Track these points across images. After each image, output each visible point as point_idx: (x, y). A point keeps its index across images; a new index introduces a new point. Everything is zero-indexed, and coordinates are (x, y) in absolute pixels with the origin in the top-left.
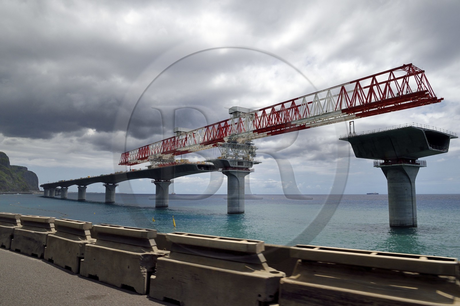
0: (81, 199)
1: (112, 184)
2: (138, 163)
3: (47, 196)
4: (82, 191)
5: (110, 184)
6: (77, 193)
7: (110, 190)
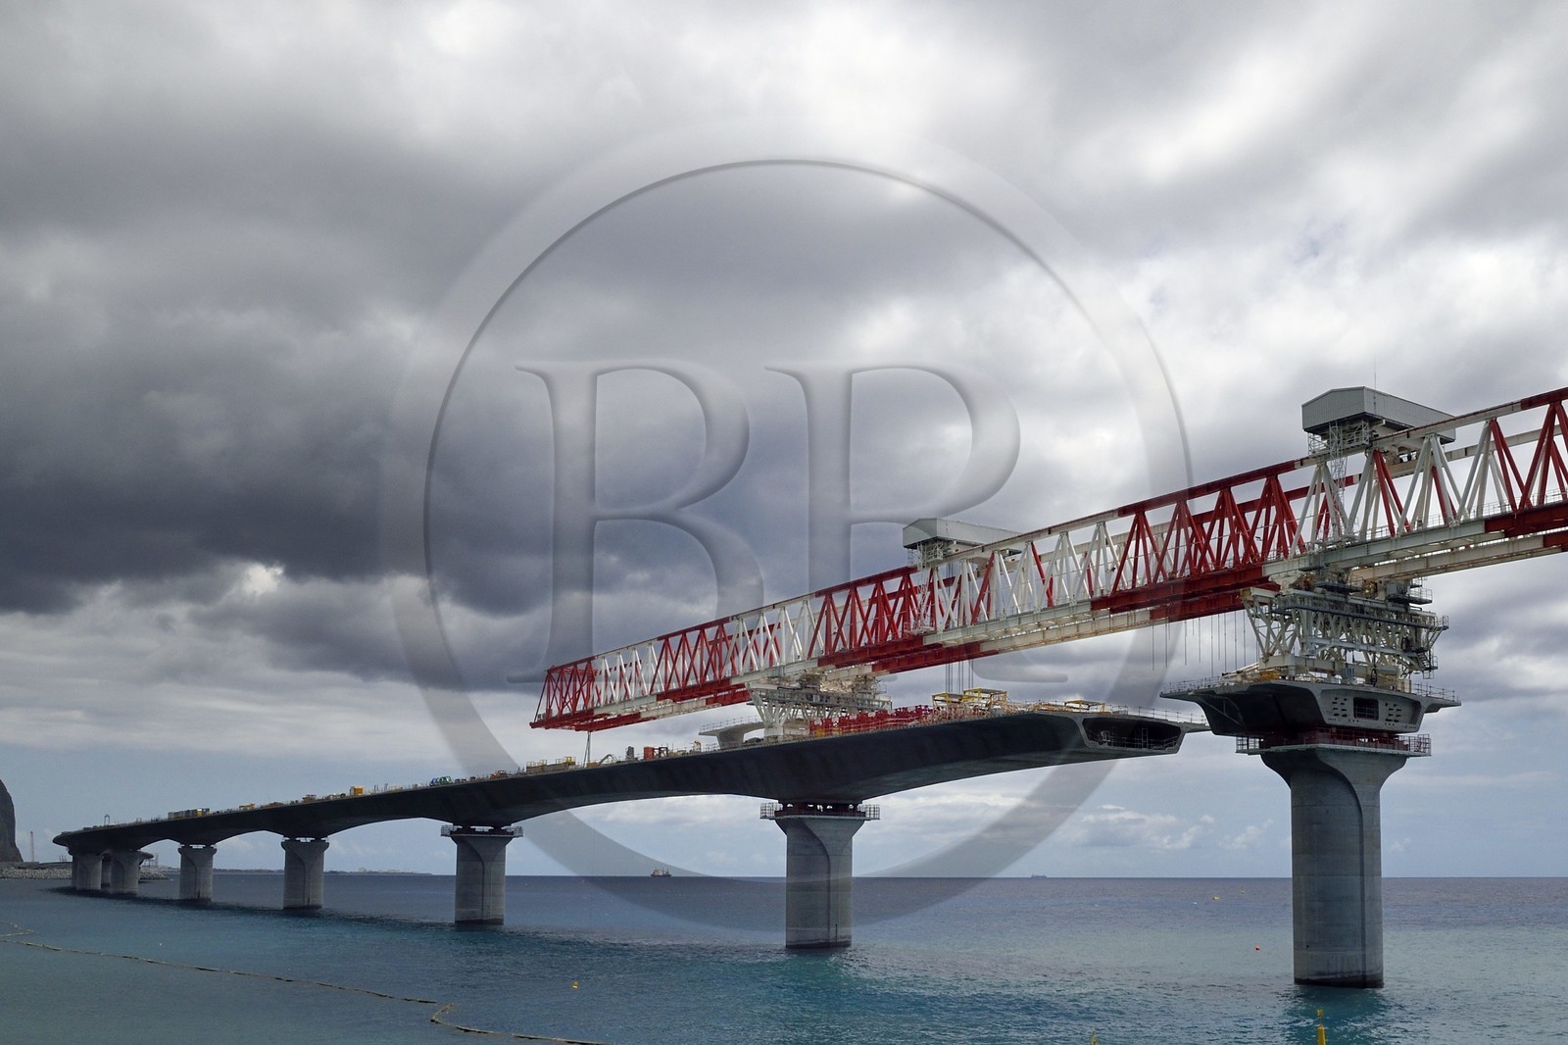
0: (299, 901)
1: (487, 829)
2: (643, 716)
3: (92, 887)
4: (302, 861)
5: (478, 828)
6: (279, 871)
7: (481, 860)
